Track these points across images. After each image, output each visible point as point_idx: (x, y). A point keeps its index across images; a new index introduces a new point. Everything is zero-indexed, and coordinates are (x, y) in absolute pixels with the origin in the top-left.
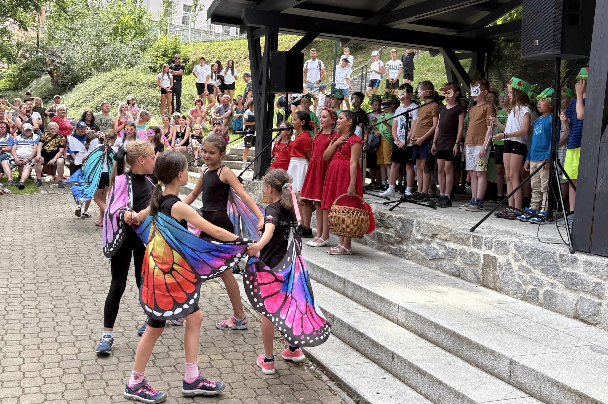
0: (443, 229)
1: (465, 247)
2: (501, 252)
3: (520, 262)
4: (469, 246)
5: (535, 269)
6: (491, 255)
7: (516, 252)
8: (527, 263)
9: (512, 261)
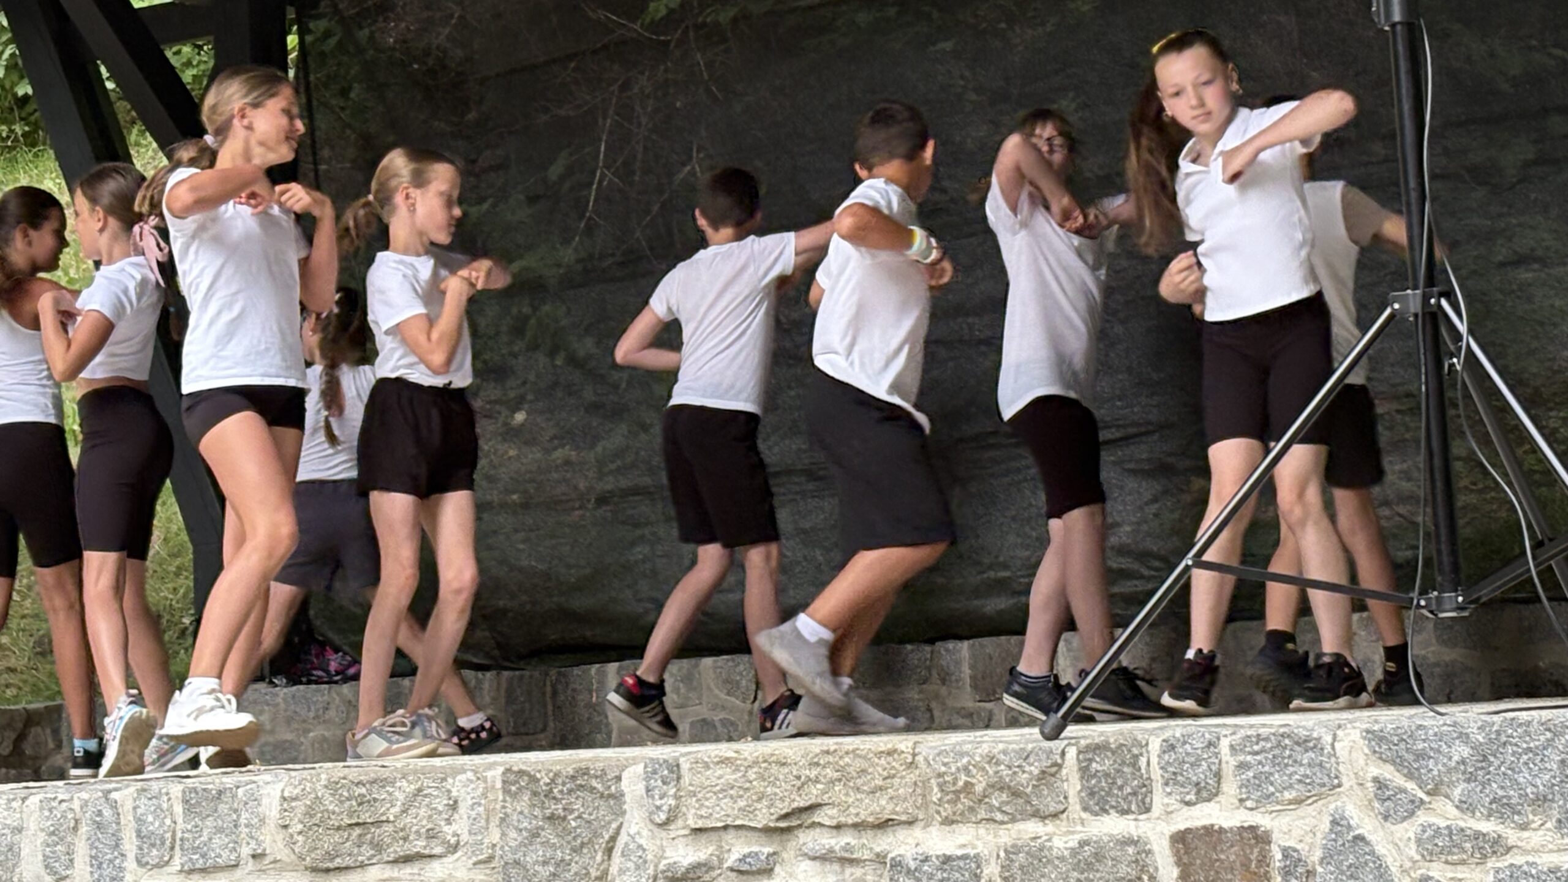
0: (859, 764)
1: (1031, 828)
2: (1288, 795)
3: (1422, 817)
4: (1055, 816)
5: (1524, 827)
6: (1226, 825)
7: (1387, 772)
8: (1466, 806)
9: (1366, 824)
